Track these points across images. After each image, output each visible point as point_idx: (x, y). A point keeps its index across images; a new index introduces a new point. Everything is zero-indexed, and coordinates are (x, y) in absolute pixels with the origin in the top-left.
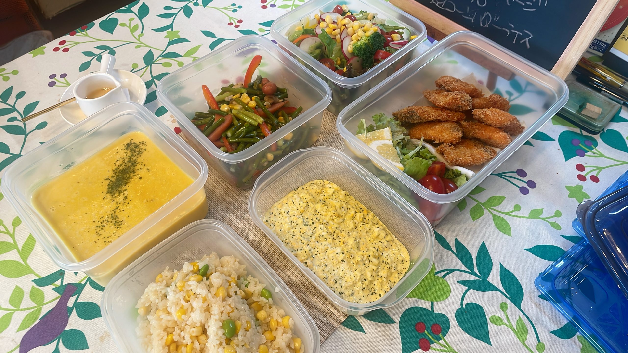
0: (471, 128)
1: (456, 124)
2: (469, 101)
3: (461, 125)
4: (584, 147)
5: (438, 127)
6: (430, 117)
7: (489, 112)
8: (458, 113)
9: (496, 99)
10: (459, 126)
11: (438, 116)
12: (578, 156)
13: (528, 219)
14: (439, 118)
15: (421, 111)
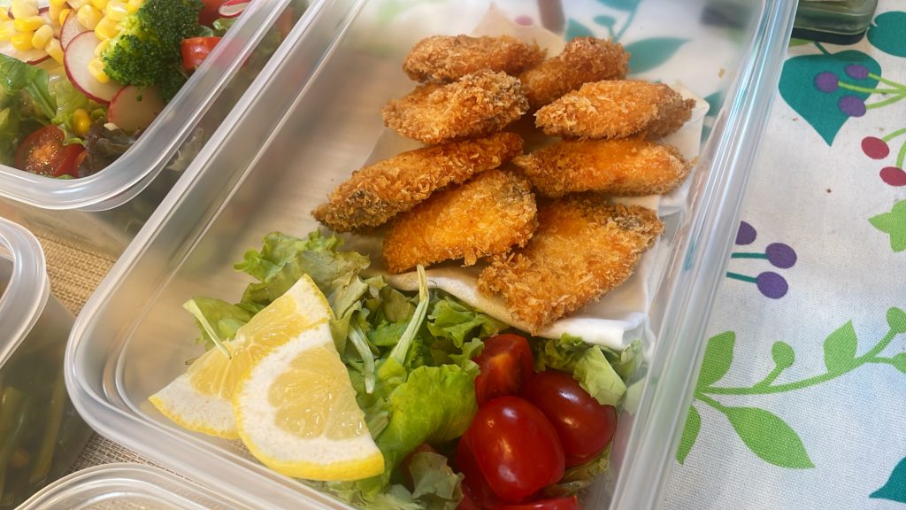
0: (551, 171)
1: (502, 175)
2: (512, 91)
3: (520, 173)
4: (852, 87)
5: (455, 211)
6: (418, 190)
7: (581, 100)
8: (496, 139)
9: (585, 53)
10: (515, 179)
11: (443, 174)
12: (851, 119)
13: (832, 382)
14: (446, 180)
15: (384, 182)
